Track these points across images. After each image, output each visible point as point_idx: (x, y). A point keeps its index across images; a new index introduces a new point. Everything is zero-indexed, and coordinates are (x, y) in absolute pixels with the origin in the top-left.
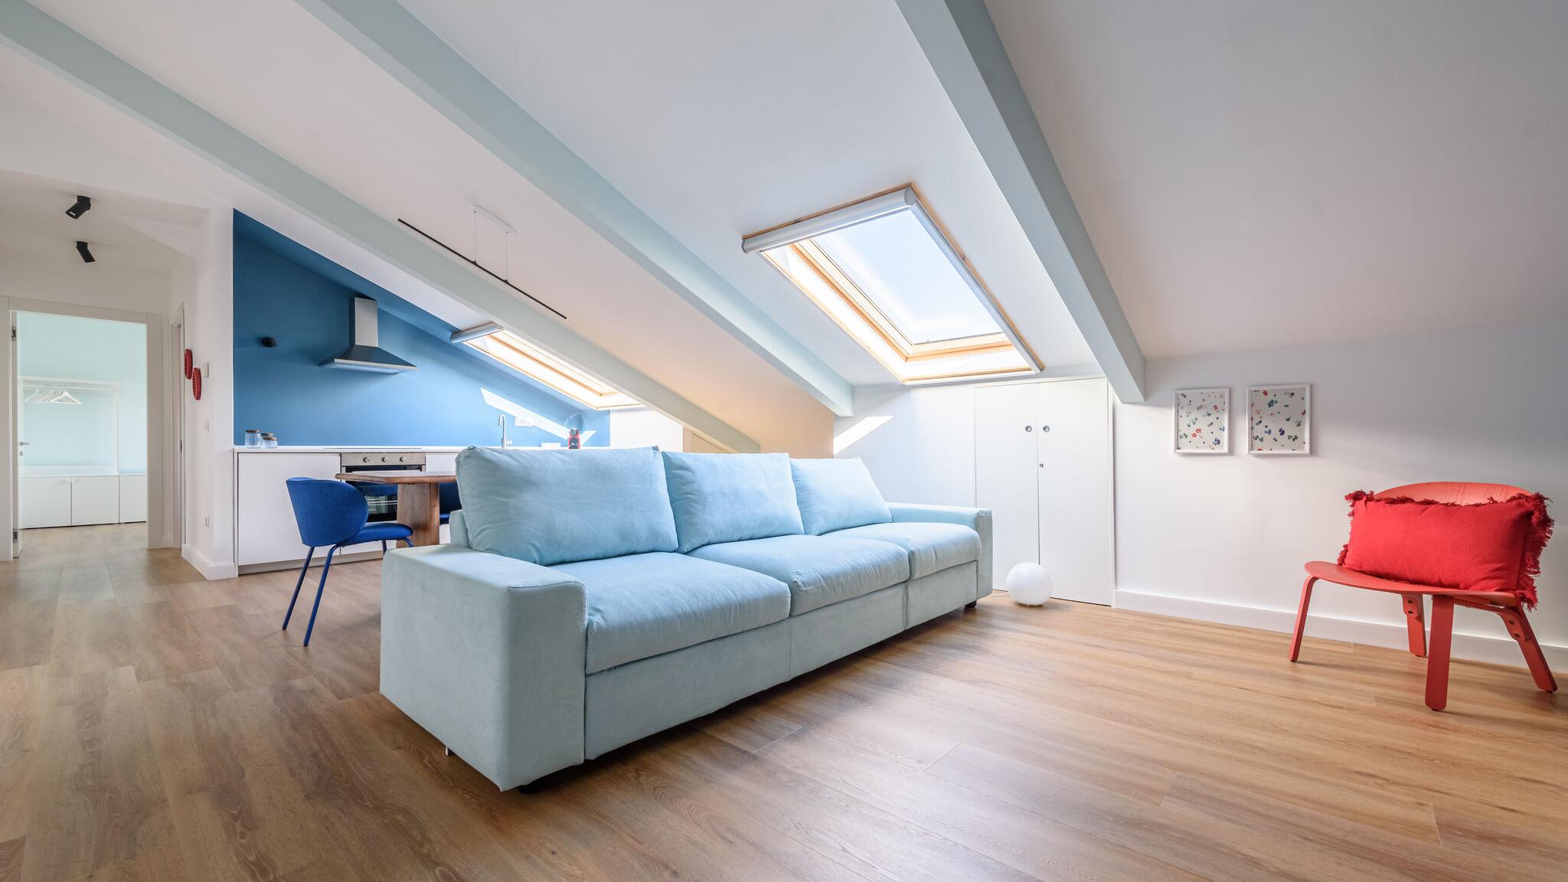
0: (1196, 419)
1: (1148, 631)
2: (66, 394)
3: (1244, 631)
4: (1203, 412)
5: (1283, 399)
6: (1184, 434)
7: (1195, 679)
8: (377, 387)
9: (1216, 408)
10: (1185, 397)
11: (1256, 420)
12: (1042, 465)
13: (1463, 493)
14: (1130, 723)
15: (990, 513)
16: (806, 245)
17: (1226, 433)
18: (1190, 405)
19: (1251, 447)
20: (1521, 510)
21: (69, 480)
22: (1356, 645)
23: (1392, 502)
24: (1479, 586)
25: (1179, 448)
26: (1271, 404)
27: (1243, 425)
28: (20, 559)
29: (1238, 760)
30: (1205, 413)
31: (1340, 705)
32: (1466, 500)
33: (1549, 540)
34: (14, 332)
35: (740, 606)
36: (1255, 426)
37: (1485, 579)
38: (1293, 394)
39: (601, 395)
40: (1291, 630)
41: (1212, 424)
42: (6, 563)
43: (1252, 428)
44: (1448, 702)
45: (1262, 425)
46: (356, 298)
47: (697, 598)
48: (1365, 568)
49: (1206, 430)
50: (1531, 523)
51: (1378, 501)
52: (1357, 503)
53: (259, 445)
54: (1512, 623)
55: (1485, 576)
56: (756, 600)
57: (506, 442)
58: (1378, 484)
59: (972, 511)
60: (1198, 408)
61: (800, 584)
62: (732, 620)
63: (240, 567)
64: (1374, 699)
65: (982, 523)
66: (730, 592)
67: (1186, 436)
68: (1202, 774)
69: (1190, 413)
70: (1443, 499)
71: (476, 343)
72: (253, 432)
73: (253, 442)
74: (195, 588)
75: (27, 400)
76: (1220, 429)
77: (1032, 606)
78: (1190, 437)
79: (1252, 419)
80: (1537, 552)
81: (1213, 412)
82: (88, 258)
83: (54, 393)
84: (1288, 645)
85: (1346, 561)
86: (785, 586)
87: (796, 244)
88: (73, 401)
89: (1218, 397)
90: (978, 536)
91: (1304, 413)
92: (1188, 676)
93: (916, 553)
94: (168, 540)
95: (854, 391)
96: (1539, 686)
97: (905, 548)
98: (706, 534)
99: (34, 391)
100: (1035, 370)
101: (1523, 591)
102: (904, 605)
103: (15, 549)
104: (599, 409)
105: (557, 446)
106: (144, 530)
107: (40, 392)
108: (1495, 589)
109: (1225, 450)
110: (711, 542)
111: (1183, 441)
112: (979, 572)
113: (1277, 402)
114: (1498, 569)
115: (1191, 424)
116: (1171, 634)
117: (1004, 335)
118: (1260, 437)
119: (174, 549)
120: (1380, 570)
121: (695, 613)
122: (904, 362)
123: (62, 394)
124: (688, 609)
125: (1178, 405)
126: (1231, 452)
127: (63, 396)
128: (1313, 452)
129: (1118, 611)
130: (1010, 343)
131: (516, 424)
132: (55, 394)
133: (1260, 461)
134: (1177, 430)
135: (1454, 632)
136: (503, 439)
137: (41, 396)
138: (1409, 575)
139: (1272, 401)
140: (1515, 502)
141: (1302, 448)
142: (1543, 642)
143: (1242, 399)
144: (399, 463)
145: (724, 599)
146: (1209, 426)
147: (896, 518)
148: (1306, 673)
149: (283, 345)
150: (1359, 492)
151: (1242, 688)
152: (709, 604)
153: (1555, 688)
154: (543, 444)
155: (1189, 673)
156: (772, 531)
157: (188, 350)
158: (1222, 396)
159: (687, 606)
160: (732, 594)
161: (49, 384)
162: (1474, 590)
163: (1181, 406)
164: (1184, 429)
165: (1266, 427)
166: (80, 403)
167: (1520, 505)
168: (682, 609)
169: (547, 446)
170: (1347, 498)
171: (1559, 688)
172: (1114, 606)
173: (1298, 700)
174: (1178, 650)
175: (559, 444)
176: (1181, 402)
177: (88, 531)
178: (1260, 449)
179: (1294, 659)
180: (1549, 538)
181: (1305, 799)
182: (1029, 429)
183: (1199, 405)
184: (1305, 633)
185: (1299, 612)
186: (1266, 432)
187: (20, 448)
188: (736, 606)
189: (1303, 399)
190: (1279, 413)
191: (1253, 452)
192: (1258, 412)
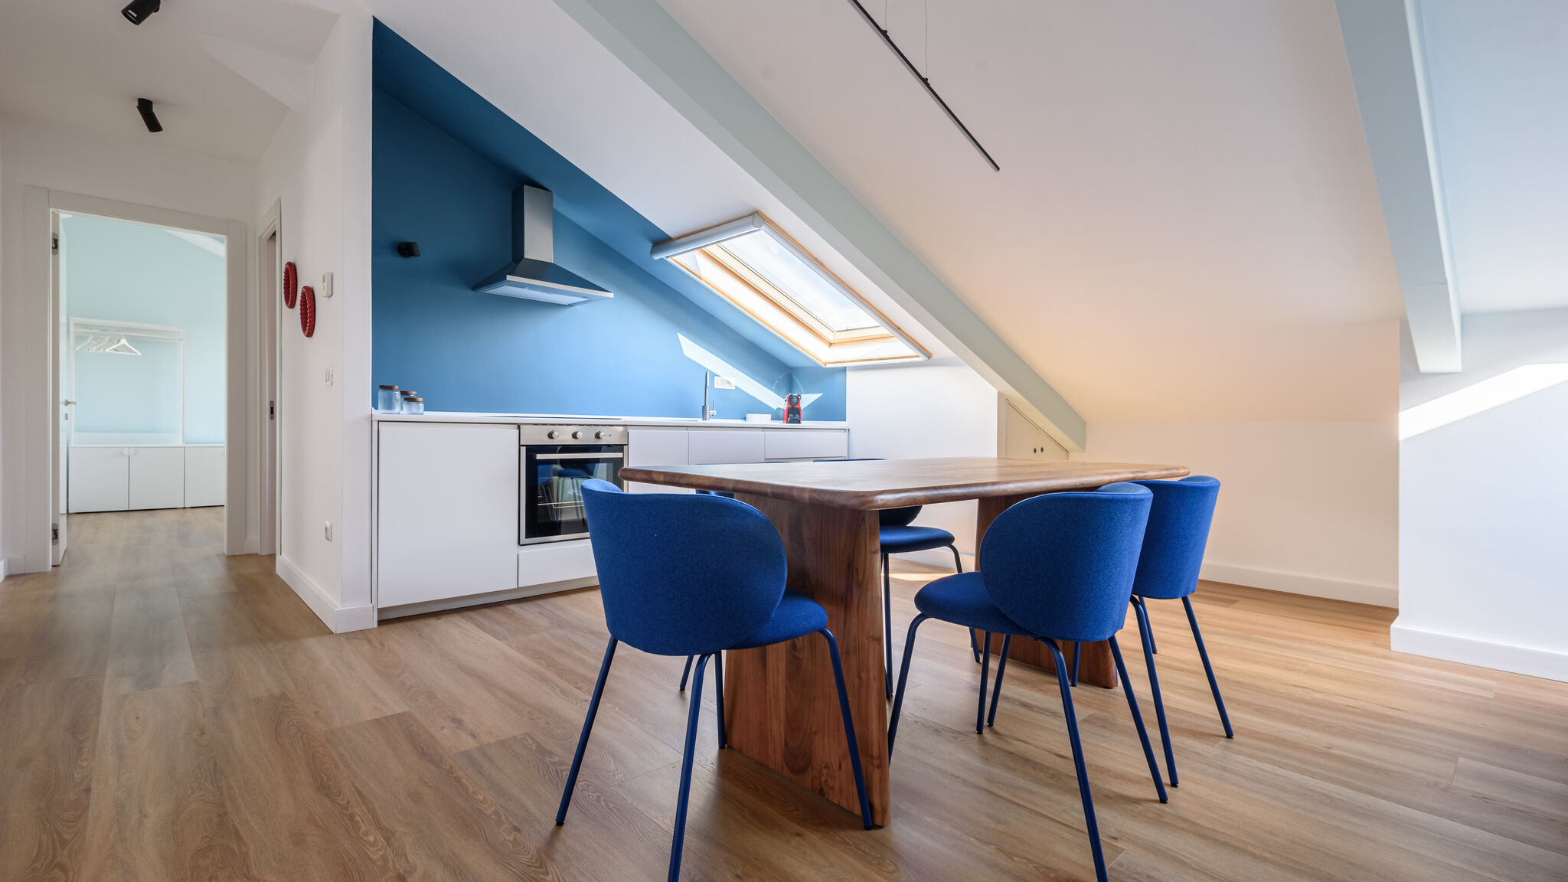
2: (124, 341)
8: (545, 326)
21: (126, 452)
28: (61, 568)
34: (56, 241)
39: (831, 344)
42: (41, 575)
46: (525, 186)
53: (397, 409)
57: (709, 412)
63: (380, 611)
71: (686, 260)
72: (390, 388)
73: (389, 406)
74: (315, 646)
75: (78, 349)
82: (154, 125)
83: (110, 340)
88: (132, 351)
94: (254, 543)
99: (88, 338)
103: (55, 553)
104: (828, 366)
105: (765, 420)
106: (220, 522)
107: (93, 339)
119: (261, 556)
123: (119, 341)
127: (121, 343)
131: (716, 387)
132: (111, 342)
136: (704, 408)
137: (94, 343)
144: (593, 441)
149: (427, 254)
154: (748, 416)
157: (289, 264)
161: (104, 329)
166: (139, 354)
169: (755, 419)
175: (769, 416)
177: (148, 520)
187: (63, 409)
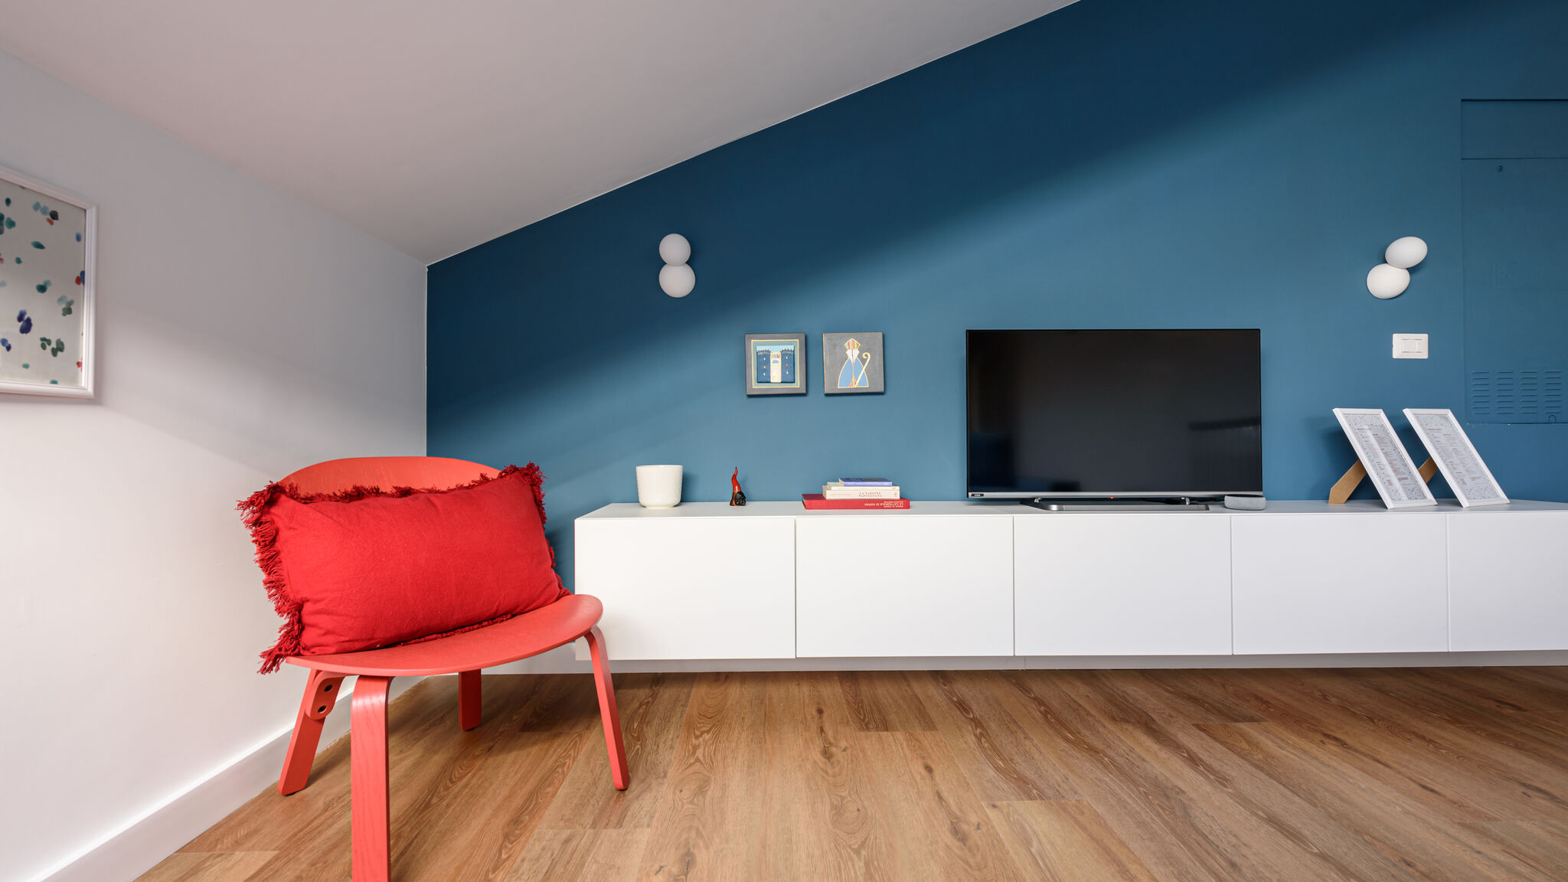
38: (54, 215)
91: (81, 281)
141: (74, 380)
189: (80, 235)
190: (17, 260)
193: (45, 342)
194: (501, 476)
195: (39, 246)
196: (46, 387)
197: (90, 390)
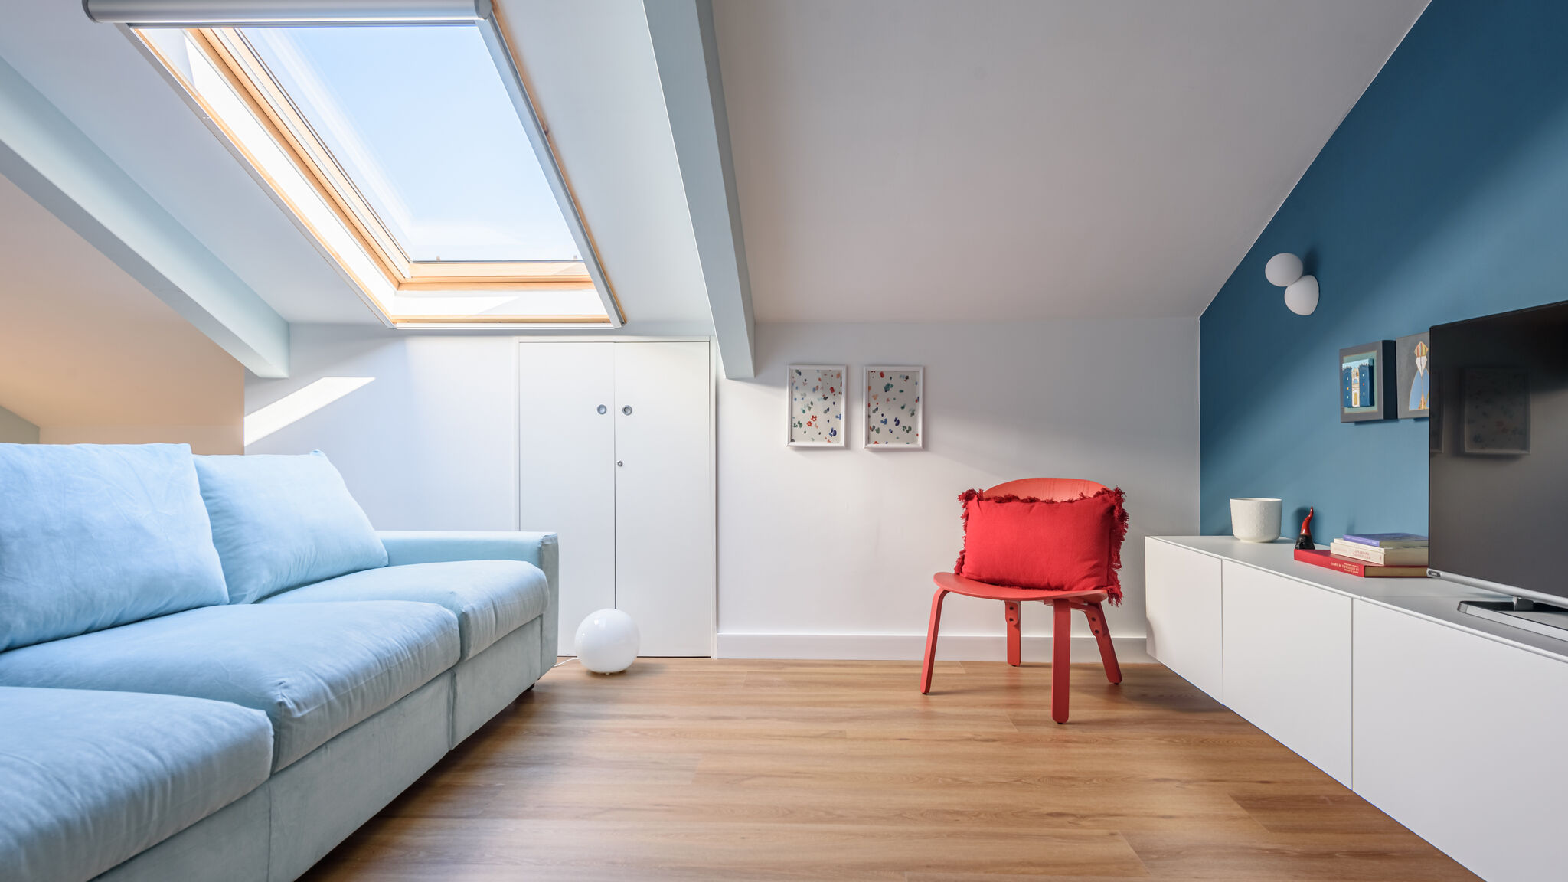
0: (812, 403)
1: (769, 684)
3: (862, 666)
4: (819, 394)
5: (899, 384)
6: (799, 422)
7: (852, 739)
9: (832, 390)
10: (800, 374)
11: (873, 408)
12: (621, 464)
13: (1054, 489)
14: (819, 820)
15: (556, 539)
16: (227, 38)
17: (843, 421)
18: (805, 384)
19: (868, 440)
20: (1107, 505)
22: (964, 664)
23: (1000, 500)
24: (1081, 585)
25: (792, 440)
26: (887, 388)
27: (860, 412)
29: (950, 835)
30: (821, 396)
31: (991, 737)
32: (1061, 496)
33: (1126, 534)
35: (173, 778)
36: (872, 414)
37: (1085, 577)
38: (907, 378)
40: (920, 655)
41: (828, 410)
43: (869, 416)
44: (1071, 712)
45: (879, 413)
47: (67, 787)
48: (984, 576)
49: (822, 418)
50: (1114, 518)
51: (988, 499)
52: (970, 503)
54: (1094, 619)
55: (1085, 575)
56: (207, 760)
58: (984, 484)
59: (533, 537)
60: (814, 390)
61: (291, 706)
62: (155, 816)
64: (1011, 723)
65: (546, 555)
66: (144, 752)
67: (801, 425)
68: (928, 867)
69: (805, 395)
70: (1043, 496)
76: (837, 417)
77: (612, 674)
78: (805, 425)
79: (869, 405)
80: (1118, 547)
81: (829, 394)
84: (918, 674)
85: (963, 569)
86: (261, 715)
87: (206, 31)
89: (835, 376)
90: (545, 577)
91: (917, 401)
92: (842, 736)
93: (471, 615)
95: (290, 331)
96: (1110, 681)
97: (451, 608)
98: (7, 627)
100: (615, 324)
101: (1111, 587)
102: (449, 707)
108: (1094, 586)
109: (842, 443)
110: (18, 643)
111: (797, 431)
112: (544, 633)
113: (892, 386)
114: (1095, 566)
115: (807, 410)
116: (796, 684)
117: (583, 265)
118: (876, 428)
120: (997, 577)
121: (67, 825)
122: (395, 289)
124: (46, 817)
125: (793, 384)
126: (848, 446)
128: (925, 446)
129: (721, 662)
130: (589, 278)
133: (877, 457)
134: (791, 417)
135: (1071, 636)
138: (1023, 580)
139: (888, 385)
140: (1100, 497)
141: (915, 441)
142: (1115, 635)
143: (859, 382)
145: (133, 773)
146: (825, 412)
147: (397, 556)
148: (939, 705)
150: (970, 491)
151: (901, 739)
152: (100, 793)
153: (1121, 680)
155: (841, 732)
156: (163, 603)
158: (839, 376)
159: (44, 812)
160: (151, 757)
162: (1076, 590)
163: (795, 385)
164: (797, 412)
165: (882, 415)
167: (1105, 500)
168: (31, 822)
170: (961, 498)
171: (1123, 679)
172: (715, 656)
173: (956, 741)
174: (814, 704)
176: (796, 381)
178: (876, 443)
179: (927, 692)
180: (1126, 532)
181: (1030, 864)
182: (603, 410)
183: (815, 387)
184: (936, 659)
185: (929, 634)
186: (882, 422)
188: (164, 784)
189: (916, 384)
190: (895, 399)
191: (869, 445)
192: (875, 398)
193: (904, 428)
194: (1095, 496)
195: (902, 391)
196: (905, 446)
197: (921, 445)
